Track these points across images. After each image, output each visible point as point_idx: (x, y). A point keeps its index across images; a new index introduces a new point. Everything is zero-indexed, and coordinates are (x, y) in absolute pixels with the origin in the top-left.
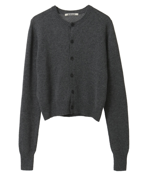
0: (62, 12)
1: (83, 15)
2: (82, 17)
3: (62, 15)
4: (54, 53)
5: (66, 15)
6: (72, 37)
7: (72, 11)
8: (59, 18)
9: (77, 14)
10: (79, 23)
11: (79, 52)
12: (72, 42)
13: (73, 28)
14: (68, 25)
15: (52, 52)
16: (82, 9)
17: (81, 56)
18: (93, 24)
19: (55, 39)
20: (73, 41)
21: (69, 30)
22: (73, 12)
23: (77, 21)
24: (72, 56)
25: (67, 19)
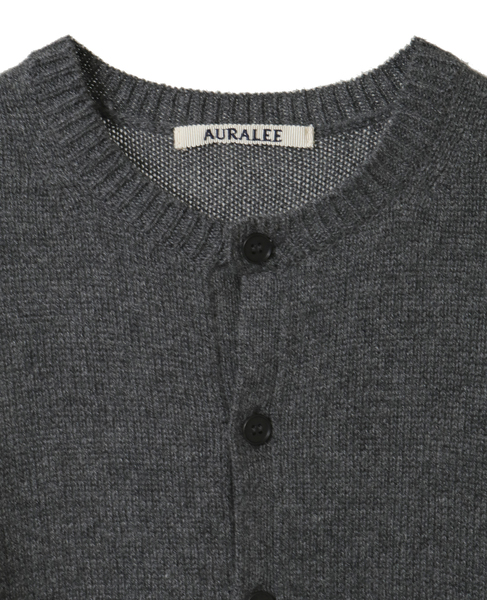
0: (143, 103)
1: (365, 145)
2: (351, 172)
3: (140, 138)
4: (67, 551)
5: (187, 136)
6: (251, 383)
7: (247, 99)
8: (111, 175)
9: (298, 136)
10: (319, 229)
11: (329, 533)
12: (256, 430)
13: (258, 286)
14: (203, 247)
15: (47, 540)
16: (348, 87)
17: (351, 580)
18: (468, 244)
19: (70, 400)
20: (267, 420)
21: (222, 303)
22: (255, 107)
23: (303, 215)
24: (254, 582)
25: (196, 187)
